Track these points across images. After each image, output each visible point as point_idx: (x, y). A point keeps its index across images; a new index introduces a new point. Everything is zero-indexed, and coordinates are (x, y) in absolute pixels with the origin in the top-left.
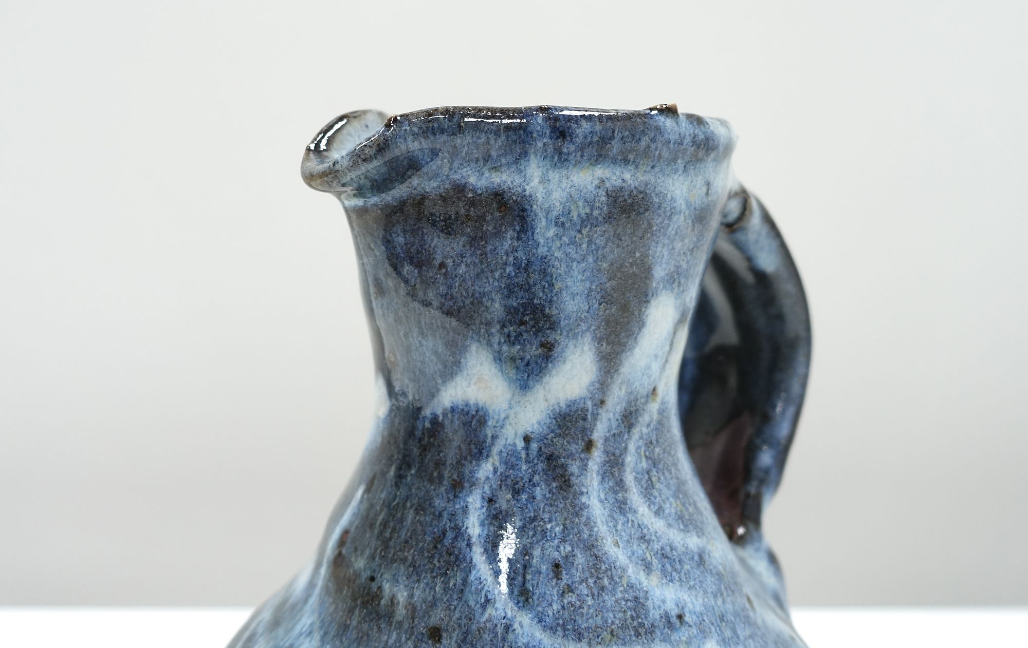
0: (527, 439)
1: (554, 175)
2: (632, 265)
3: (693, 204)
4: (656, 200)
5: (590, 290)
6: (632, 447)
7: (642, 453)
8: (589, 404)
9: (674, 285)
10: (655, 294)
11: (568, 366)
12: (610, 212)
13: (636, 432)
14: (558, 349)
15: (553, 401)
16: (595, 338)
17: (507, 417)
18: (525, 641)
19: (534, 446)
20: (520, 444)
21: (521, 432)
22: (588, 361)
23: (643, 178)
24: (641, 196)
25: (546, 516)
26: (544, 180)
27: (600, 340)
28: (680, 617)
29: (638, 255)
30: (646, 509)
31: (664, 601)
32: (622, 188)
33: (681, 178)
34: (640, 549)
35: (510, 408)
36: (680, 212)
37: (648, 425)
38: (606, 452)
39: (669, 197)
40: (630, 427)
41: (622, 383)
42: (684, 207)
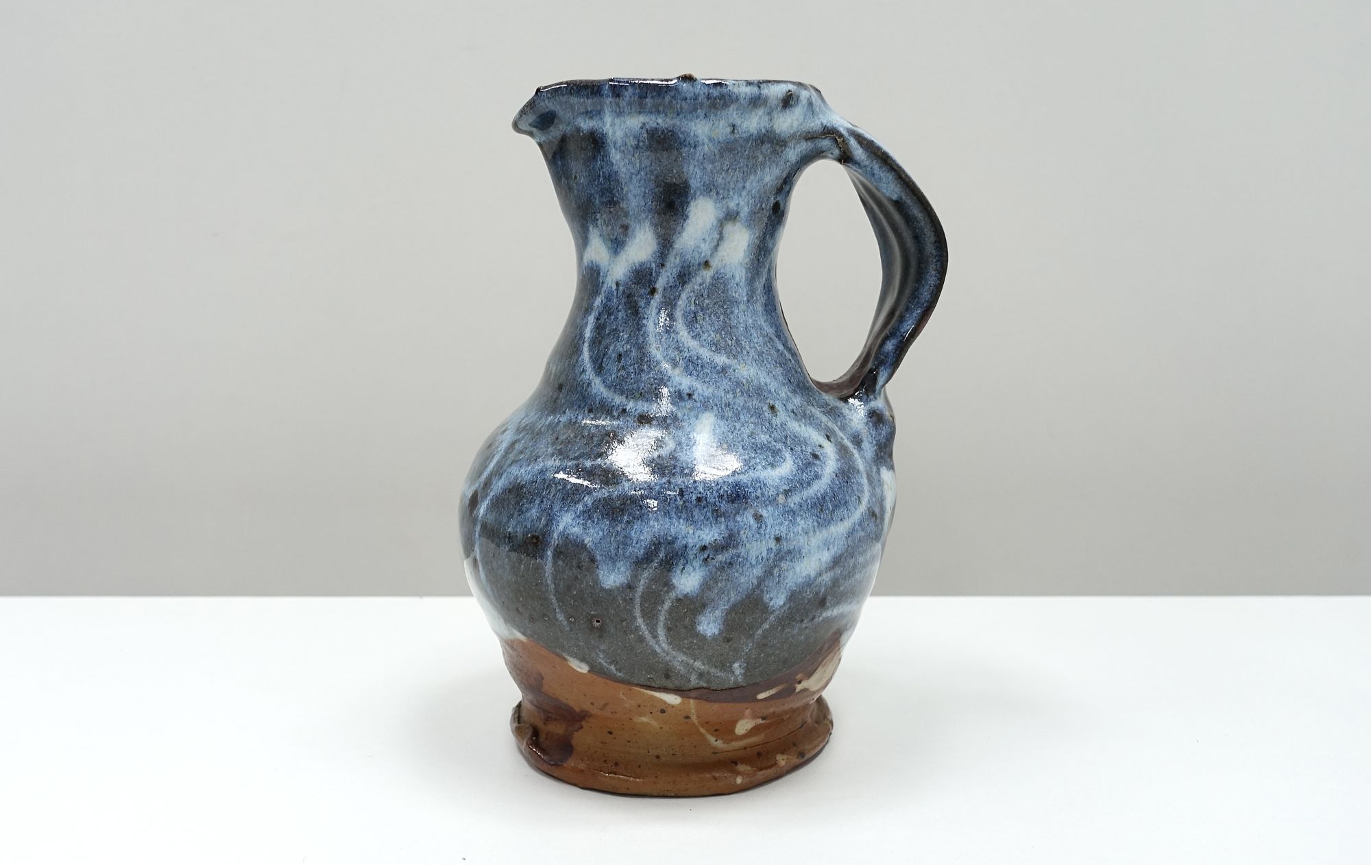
0: (617, 284)
1: (617, 121)
2: (671, 177)
3: (716, 139)
4: (681, 136)
5: (645, 193)
6: (684, 296)
7: (693, 301)
8: (653, 265)
9: (711, 193)
10: (694, 197)
11: (637, 240)
12: (650, 144)
13: (688, 288)
14: (631, 229)
15: (631, 262)
16: (652, 224)
17: (608, 271)
18: (595, 392)
19: (621, 288)
20: (614, 287)
21: (614, 281)
22: (650, 238)
23: (671, 122)
24: (670, 134)
25: (621, 329)
26: (613, 125)
27: (656, 226)
28: (690, 395)
29: (675, 171)
30: (686, 334)
31: (680, 384)
32: (656, 129)
33: (703, 122)
34: (673, 353)
35: (609, 265)
36: (704, 144)
37: (700, 285)
38: (664, 296)
39: (692, 134)
40: (684, 283)
41: (676, 254)
42: (706, 141)
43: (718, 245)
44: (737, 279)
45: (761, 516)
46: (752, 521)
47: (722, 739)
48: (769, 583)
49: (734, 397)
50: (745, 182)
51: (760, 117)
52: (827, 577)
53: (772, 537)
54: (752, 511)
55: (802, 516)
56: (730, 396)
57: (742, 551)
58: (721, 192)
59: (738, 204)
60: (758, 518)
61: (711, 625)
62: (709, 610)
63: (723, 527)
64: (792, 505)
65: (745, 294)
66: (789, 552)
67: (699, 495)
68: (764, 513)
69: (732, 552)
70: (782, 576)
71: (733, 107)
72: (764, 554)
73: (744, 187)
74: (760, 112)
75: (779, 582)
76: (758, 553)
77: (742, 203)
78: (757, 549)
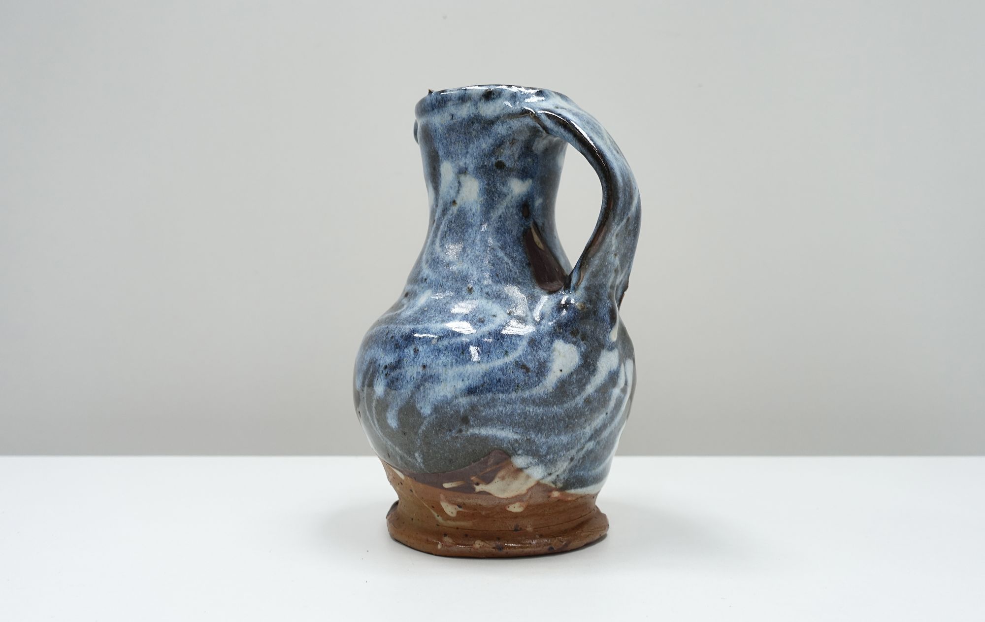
3: (445, 125)
6: (443, 223)
9: (449, 158)
13: (446, 217)
28: (426, 279)
29: (433, 148)
31: (424, 273)
33: (437, 116)
36: (439, 129)
37: (451, 215)
42: (439, 126)
43: (459, 190)
44: (474, 211)
45: (418, 350)
46: (412, 353)
47: (441, 516)
48: (419, 396)
49: (447, 281)
50: (467, 149)
51: (469, 107)
52: (464, 401)
53: (421, 364)
54: (413, 347)
55: (445, 354)
56: (445, 280)
57: (403, 371)
58: (454, 156)
59: (466, 163)
60: (416, 351)
61: (392, 420)
62: (390, 409)
63: (397, 355)
64: (440, 346)
65: (478, 220)
66: (431, 376)
67: (393, 335)
68: (421, 349)
69: (398, 371)
70: (426, 392)
71: (450, 104)
72: (415, 375)
73: (467, 152)
74: (468, 104)
75: (424, 396)
76: (411, 374)
77: (468, 162)
78: (412, 371)
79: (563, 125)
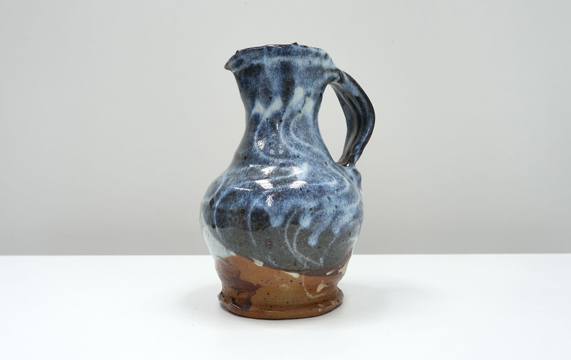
0: (267, 119)
1: (269, 59)
2: (289, 79)
3: (305, 66)
4: (293, 64)
5: (279, 85)
6: (292, 122)
7: (296, 124)
8: (281, 111)
9: (302, 86)
10: (296, 87)
11: (275, 102)
12: (281, 67)
13: (294, 120)
14: (273, 99)
15: (272, 111)
16: (281, 96)
17: (263, 115)
18: (261, 157)
19: (269, 120)
20: (266, 120)
21: (266, 118)
22: (280, 101)
23: (289, 59)
24: (289, 63)
25: (269, 135)
26: (267, 61)
27: (282, 97)
28: (298, 156)
29: (290, 77)
30: (294, 135)
31: (294, 153)
32: (284, 61)
33: (300, 60)
34: (290, 142)
35: (264, 113)
36: (300, 67)
37: (298, 119)
38: (285, 123)
39: (297, 63)
40: (292, 118)
41: (289, 108)
42: (301, 66)
43: (304, 105)
44: (310, 118)
45: (330, 198)
46: (327, 200)
47: (312, 294)
48: (334, 224)
49: (313, 158)
50: (313, 83)
51: (318, 60)
52: (352, 224)
53: (334, 206)
54: (327, 196)
55: (343, 199)
56: (312, 157)
57: (324, 210)
58: (305, 85)
59: (311, 91)
60: (329, 198)
61: (314, 241)
62: (313, 234)
63: (317, 201)
64: (340, 195)
65: (312, 124)
66: (340, 212)
67: (307, 190)
68: (331, 197)
69: (321, 211)
70: (338, 221)
71: (310, 55)
72: (332, 212)
73: (312, 85)
74: (318, 58)
75: (337, 224)
76: (330, 211)
77: (312, 90)
78: (330, 210)
79: (353, 81)
